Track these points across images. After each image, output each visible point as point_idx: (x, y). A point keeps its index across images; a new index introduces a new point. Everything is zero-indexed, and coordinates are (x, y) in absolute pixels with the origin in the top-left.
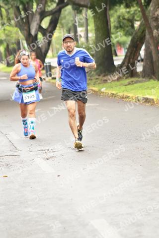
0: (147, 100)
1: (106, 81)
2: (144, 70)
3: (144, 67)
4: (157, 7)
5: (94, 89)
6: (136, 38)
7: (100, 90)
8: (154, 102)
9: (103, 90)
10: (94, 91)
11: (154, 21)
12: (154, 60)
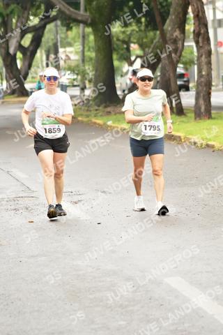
0: (171, 138)
1: (109, 113)
4: (176, 26)
5: (98, 121)
7: (105, 124)
8: (181, 140)
9: (109, 123)
10: (99, 124)
11: (172, 43)
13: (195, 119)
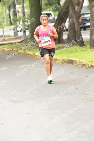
0: (71, 62)
2: (68, 38)
3: (68, 35)
5: (30, 53)
6: (62, 13)
7: (34, 54)
9: (37, 54)
10: (30, 55)
12: (76, 30)
13: (91, 48)
